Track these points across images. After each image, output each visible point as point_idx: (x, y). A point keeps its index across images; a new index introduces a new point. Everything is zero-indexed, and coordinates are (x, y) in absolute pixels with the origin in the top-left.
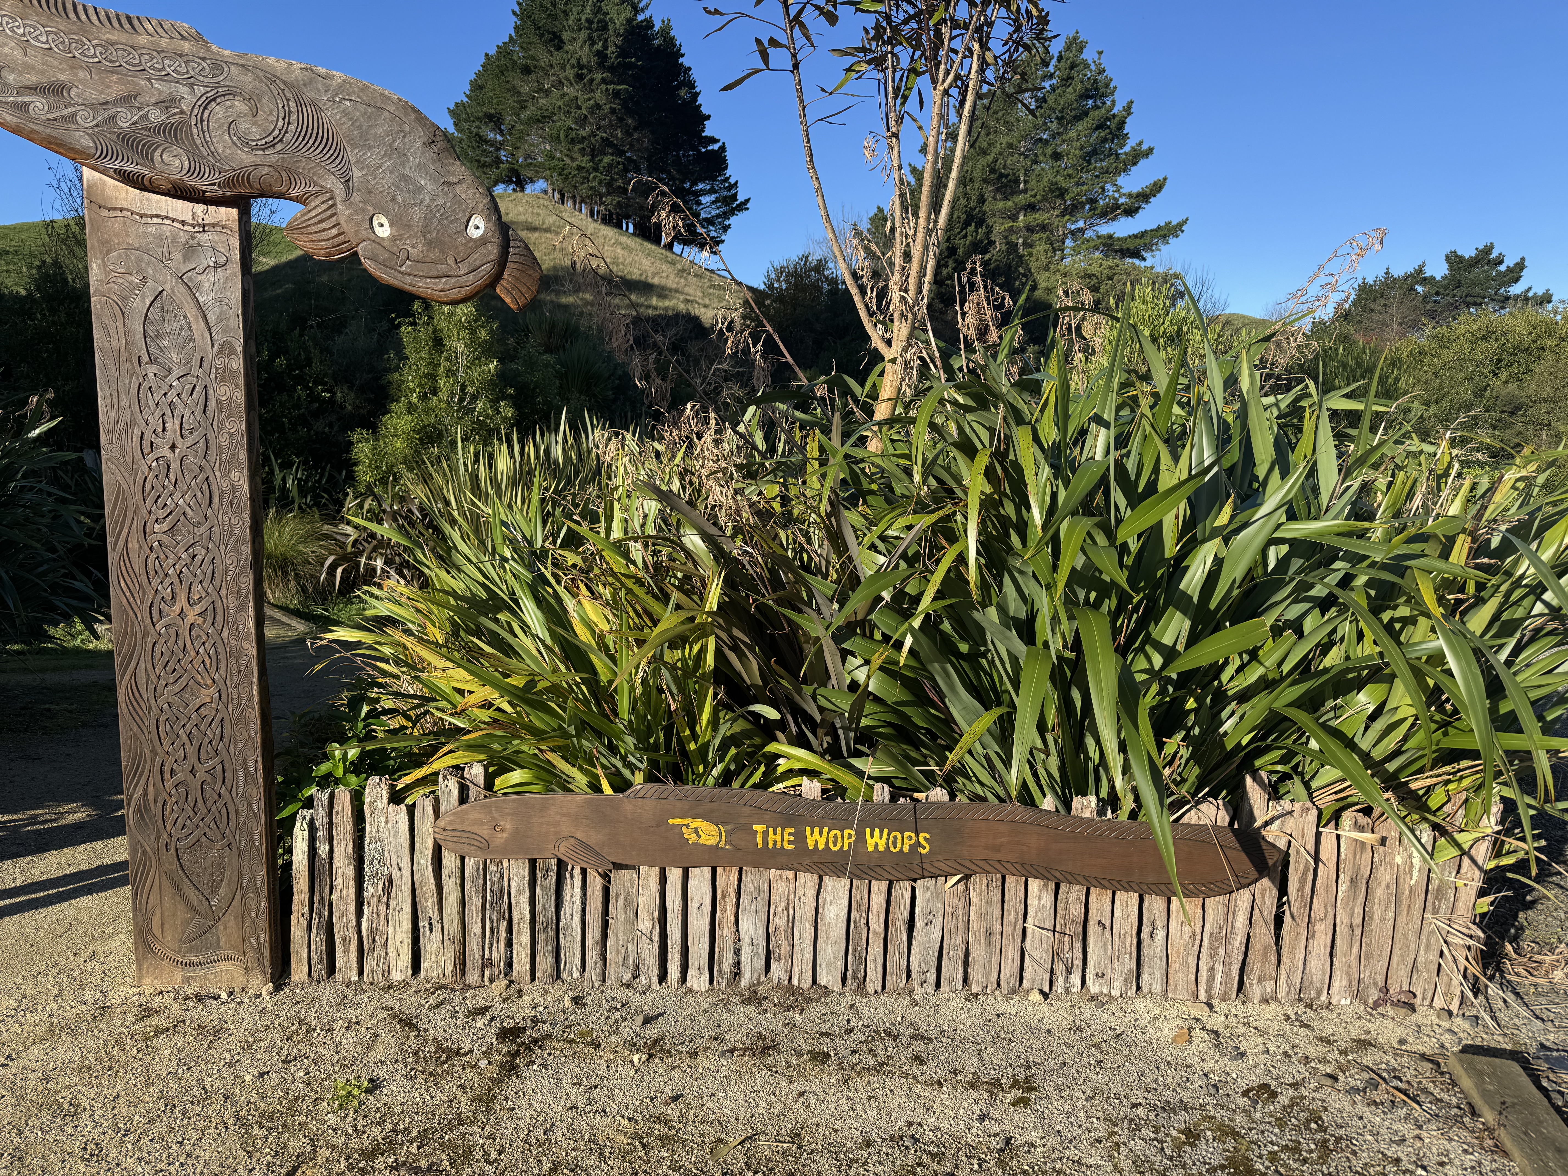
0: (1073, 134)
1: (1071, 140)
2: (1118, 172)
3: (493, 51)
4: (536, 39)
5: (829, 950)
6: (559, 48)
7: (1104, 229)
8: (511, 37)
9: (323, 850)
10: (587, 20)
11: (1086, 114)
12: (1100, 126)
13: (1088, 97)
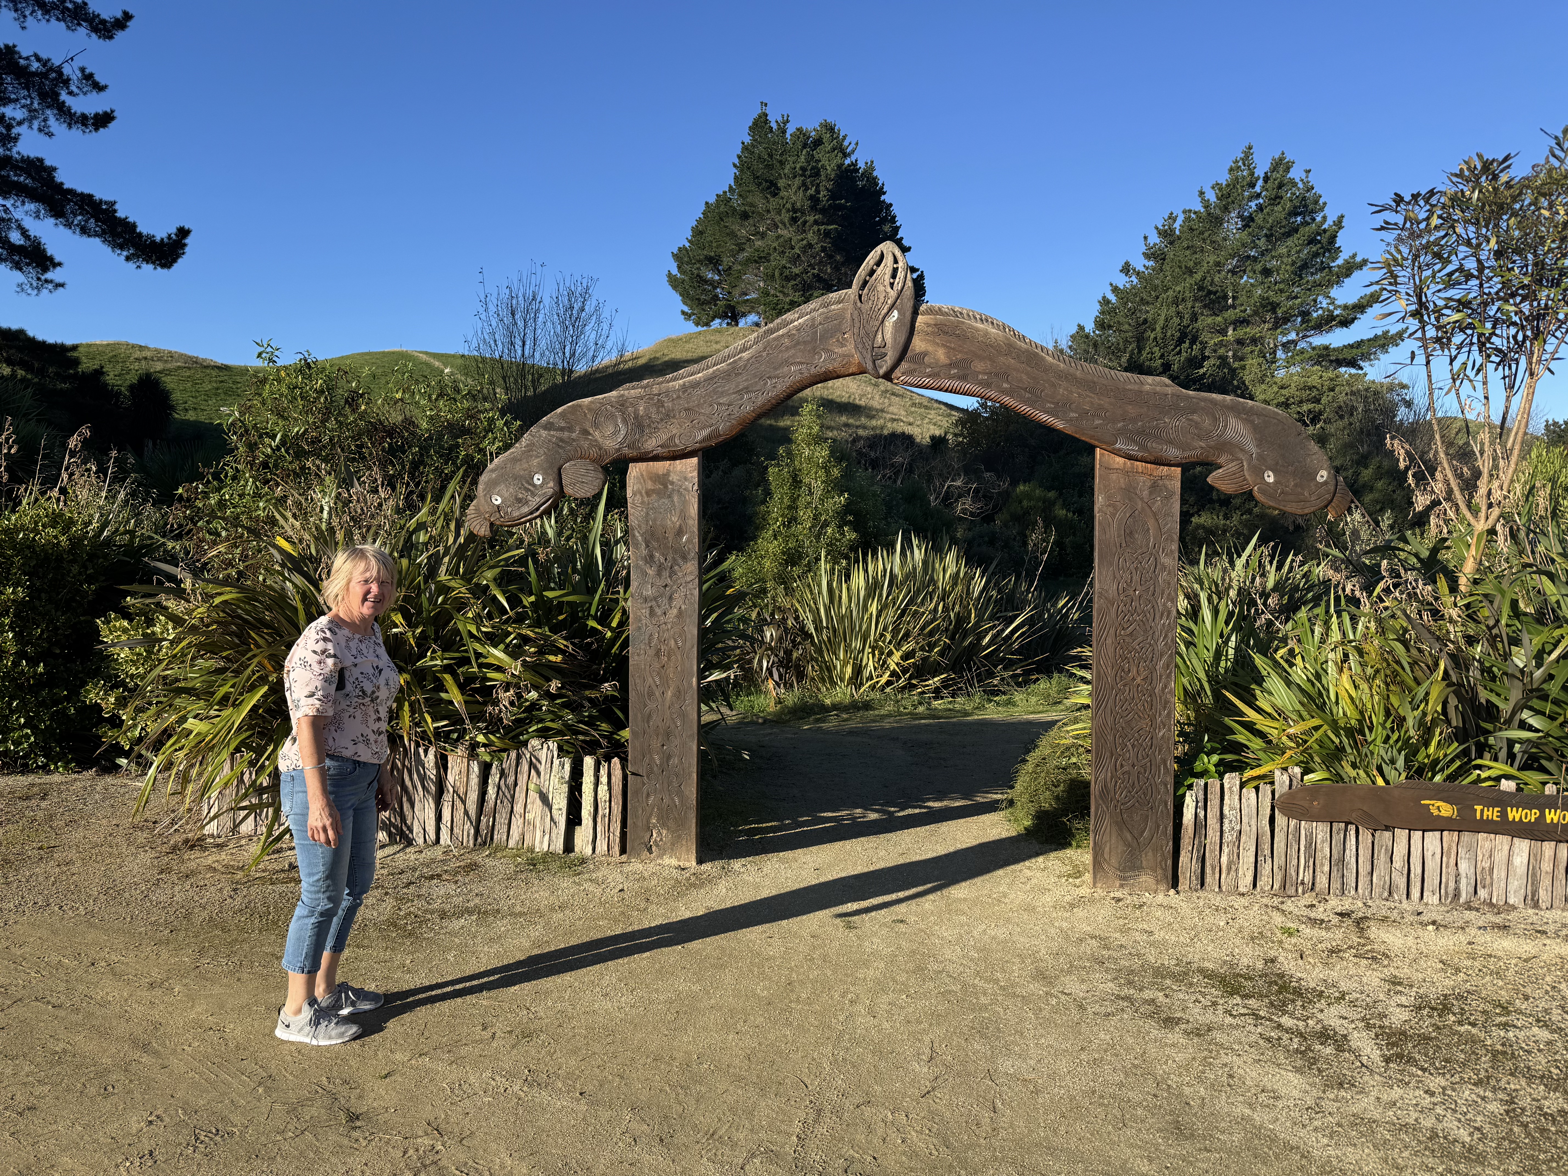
0: (1283, 250)
1: (1280, 256)
2: (1330, 284)
3: (712, 200)
4: (753, 187)
5: (1516, 883)
6: (775, 195)
7: (1318, 340)
8: (730, 187)
9: (1202, 814)
10: (802, 168)
11: (1296, 230)
12: (1312, 241)
13: (1296, 214)
